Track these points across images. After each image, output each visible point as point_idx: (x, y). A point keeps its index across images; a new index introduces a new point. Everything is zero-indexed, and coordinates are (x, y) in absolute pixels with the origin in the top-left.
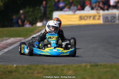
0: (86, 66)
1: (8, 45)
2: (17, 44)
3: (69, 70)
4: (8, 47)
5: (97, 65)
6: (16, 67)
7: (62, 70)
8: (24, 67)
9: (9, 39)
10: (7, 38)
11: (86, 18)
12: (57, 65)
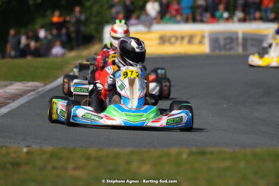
0: (179, 154)
1: (9, 99)
2: (29, 97)
3: (143, 161)
4: (9, 103)
5: (203, 153)
6: (28, 153)
7: (129, 163)
8: (45, 153)
9: (12, 84)
10: (7, 83)
12: (117, 150)
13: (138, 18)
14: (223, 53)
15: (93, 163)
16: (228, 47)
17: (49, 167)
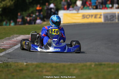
0: (91, 65)
3: (75, 68)
6: (26, 65)
7: (69, 69)
8: (33, 65)
9: (19, 36)
10: (18, 35)
11: (88, 17)
13: (73, 7)
14: (109, 22)
15: (54, 69)
16: (112, 19)
17: (35, 71)
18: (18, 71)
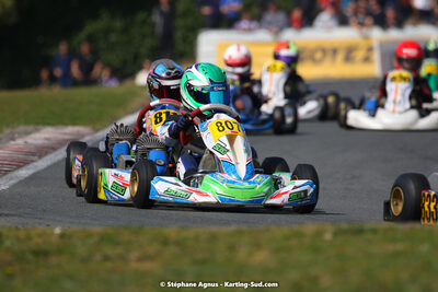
0: (319, 234)
1: (33, 154)
3: (258, 246)
4: (33, 161)
5: (360, 231)
6: (62, 236)
7: (232, 248)
8: (90, 235)
9: (37, 130)
10: (30, 128)
11: (318, 55)
12: (214, 229)
15: (171, 250)
17: (98, 257)
18: (30, 257)
